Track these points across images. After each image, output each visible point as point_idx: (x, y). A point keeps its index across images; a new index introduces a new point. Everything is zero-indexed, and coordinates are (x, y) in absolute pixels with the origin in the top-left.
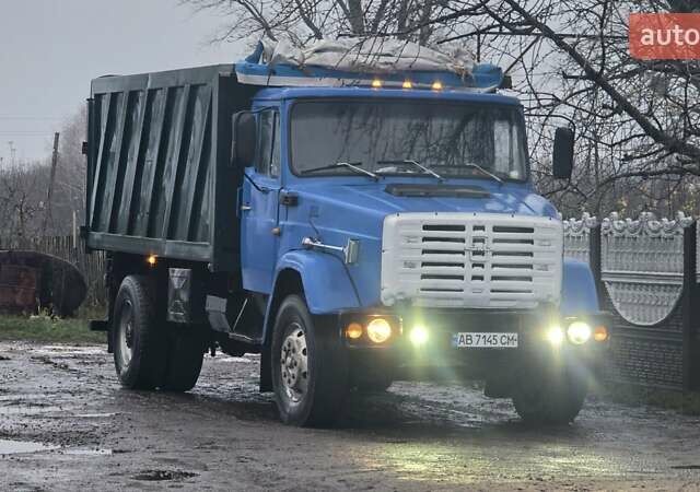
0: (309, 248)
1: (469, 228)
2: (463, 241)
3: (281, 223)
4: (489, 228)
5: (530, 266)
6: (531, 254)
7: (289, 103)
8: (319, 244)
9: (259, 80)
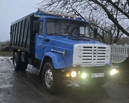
0: (53, 51)
1: (93, 47)
2: (92, 50)
3: (45, 45)
4: (97, 48)
5: (105, 56)
6: (105, 54)
7: (46, 19)
8: (55, 51)
9: (38, 16)
